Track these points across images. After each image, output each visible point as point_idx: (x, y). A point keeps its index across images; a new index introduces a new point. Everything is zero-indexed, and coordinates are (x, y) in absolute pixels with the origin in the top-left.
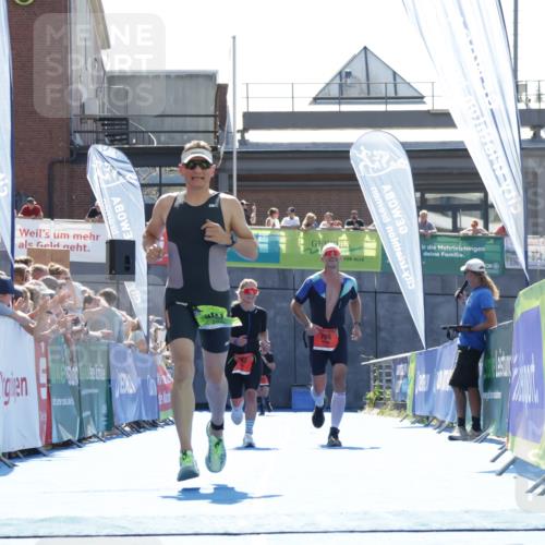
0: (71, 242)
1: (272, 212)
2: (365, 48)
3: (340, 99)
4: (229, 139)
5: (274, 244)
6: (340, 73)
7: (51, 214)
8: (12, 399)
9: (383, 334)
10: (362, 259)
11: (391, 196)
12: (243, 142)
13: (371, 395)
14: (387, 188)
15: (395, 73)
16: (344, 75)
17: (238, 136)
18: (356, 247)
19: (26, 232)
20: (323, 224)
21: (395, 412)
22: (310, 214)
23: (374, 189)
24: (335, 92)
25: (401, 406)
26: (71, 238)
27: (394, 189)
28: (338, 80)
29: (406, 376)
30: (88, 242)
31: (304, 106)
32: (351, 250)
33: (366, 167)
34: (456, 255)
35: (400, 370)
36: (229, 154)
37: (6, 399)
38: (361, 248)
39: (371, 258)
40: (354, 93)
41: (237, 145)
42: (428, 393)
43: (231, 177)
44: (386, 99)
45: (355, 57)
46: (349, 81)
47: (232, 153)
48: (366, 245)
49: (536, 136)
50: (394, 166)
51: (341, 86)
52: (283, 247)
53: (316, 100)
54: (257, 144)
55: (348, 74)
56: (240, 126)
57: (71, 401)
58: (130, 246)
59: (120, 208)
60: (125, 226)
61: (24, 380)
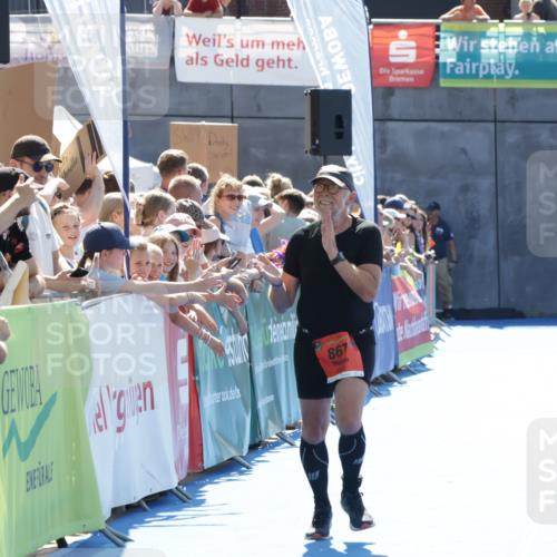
0: (268, 53)
8: (131, 421)
19: (197, 39)
26: (268, 48)
37: (120, 423)
57: (235, 394)
58: (344, 97)
59: (331, 34)
60: (340, 62)
61: (148, 385)
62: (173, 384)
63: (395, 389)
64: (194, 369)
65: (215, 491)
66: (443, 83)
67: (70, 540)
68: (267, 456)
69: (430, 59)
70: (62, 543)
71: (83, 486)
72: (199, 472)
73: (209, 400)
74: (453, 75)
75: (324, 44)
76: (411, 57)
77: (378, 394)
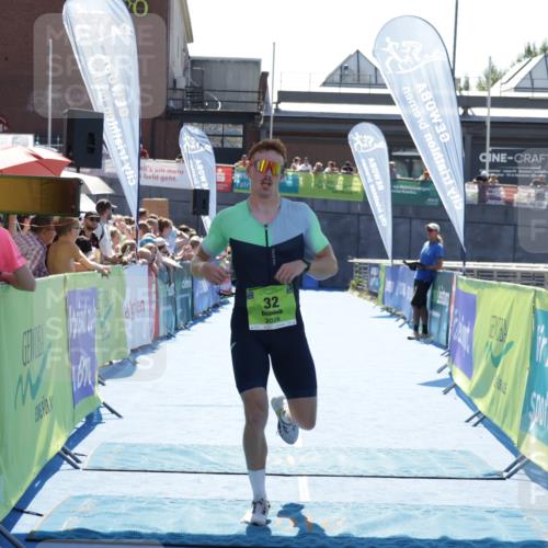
0: (166, 174)
1: (296, 160)
2: (358, 52)
3: (340, 84)
4: (268, 109)
5: (295, 180)
6: (341, 67)
7: (153, 156)
8: (136, 315)
9: (363, 241)
10: (351, 193)
11: (374, 165)
12: (277, 110)
13: (353, 282)
14: (371, 160)
15: (376, 69)
16: (343, 68)
17: (274, 106)
18: (347, 184)
20: (327, 170)
21: (369, 297)
22: (319, 163)
23: (363, 161)
24: (337, 78)
25: (374, 295)
26: (166, 172)
27: (376, 161)
28: (339, 72)
29: (377, 276)
30: (177, 175)
31: (317, 88)
32: (345, 186)
33: (359, 146)
34: (411, 192)
35: (374, 271)
36: (267, 118)
37: (133, 316)
38: (351, 186)
39: (356, 192)
40: (349, 80)
41: (273, 111)
42: (392, 294)
43: (269, 132)
44: (370, 85)
45: (350, 57)
46: (346, 72)
47: (269, 117)
48: (354, 184)
49: (465, 113)
50: (376, 146)
51: (341, 76)
52: (301, 183)
53: (325, 84)
54: (286, 112)
55: (346, 68)
56: (276, 99)
57: (170, 308)
58: (207, 193)
59: (200, 167)
60: (203, 179)
61: (143, 302)
62: (150, 302)
63: (220, 309)
64: (157, 297)
65: (165, 345)
66: (236, 190)
67: (114, 362)
68: (181, 333)
69: (230, 180)
70: (111, 363)
71: (122, 340)
72: (157, 338)
73: (162, 309)
74: (239, 188)
75: (197, 171)
76: (223, 179)
77: (215, 312)
